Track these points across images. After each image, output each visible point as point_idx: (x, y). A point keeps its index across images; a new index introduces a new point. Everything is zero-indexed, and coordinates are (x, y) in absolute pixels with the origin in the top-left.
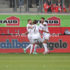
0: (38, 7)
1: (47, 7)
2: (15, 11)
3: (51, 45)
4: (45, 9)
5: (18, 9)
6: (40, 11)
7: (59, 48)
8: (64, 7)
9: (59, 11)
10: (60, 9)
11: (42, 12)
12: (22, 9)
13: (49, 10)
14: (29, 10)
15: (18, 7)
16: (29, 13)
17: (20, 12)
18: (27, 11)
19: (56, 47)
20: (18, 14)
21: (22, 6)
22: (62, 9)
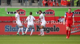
0: (39, 2)
1: (45, 3)
2: (22, 5)
3: (48, 29)
4: (44, 4)
5: (24, 4)
6: (40, 5)
7: (53, 31)
8: (57, 2)
9: (54, 5)
10: (54, 4)
11: (41, 6)
12: (27, 4)
13: (47, 5)
14: (32, 4)
15: (24, 3)
16: (32, 7)
17: (26, 6)
18: (30, 5)
19: (51, 31)
20: (24, 7)
21: (27, 2)
22: (55, 4)
